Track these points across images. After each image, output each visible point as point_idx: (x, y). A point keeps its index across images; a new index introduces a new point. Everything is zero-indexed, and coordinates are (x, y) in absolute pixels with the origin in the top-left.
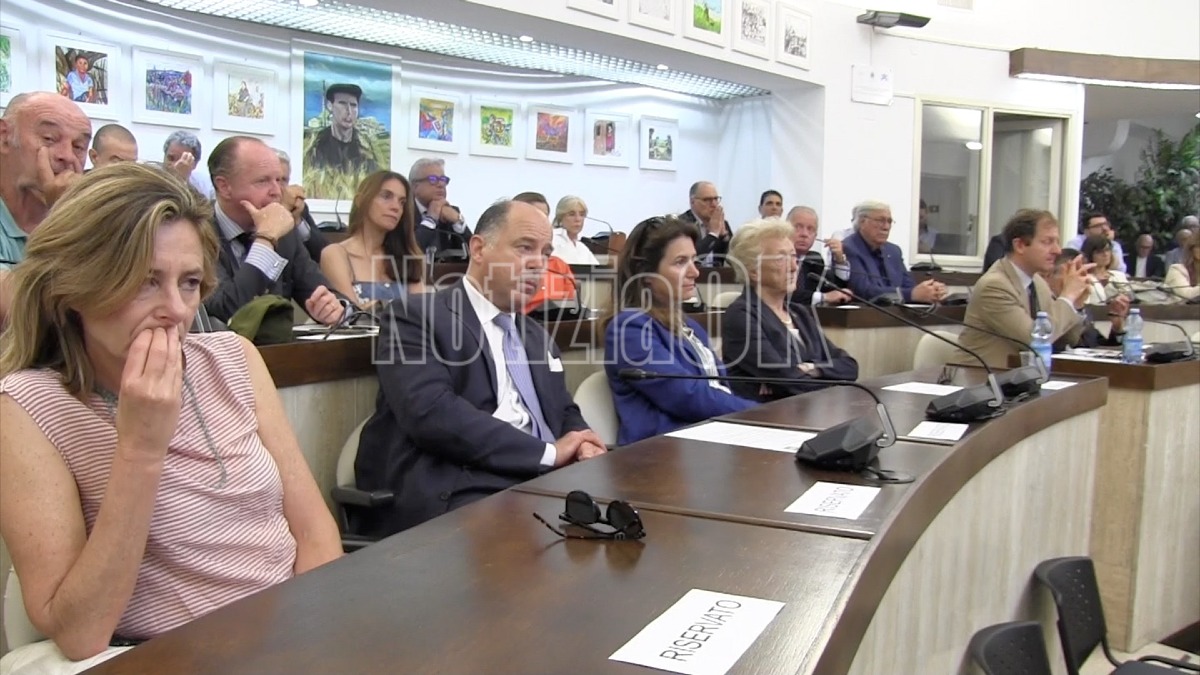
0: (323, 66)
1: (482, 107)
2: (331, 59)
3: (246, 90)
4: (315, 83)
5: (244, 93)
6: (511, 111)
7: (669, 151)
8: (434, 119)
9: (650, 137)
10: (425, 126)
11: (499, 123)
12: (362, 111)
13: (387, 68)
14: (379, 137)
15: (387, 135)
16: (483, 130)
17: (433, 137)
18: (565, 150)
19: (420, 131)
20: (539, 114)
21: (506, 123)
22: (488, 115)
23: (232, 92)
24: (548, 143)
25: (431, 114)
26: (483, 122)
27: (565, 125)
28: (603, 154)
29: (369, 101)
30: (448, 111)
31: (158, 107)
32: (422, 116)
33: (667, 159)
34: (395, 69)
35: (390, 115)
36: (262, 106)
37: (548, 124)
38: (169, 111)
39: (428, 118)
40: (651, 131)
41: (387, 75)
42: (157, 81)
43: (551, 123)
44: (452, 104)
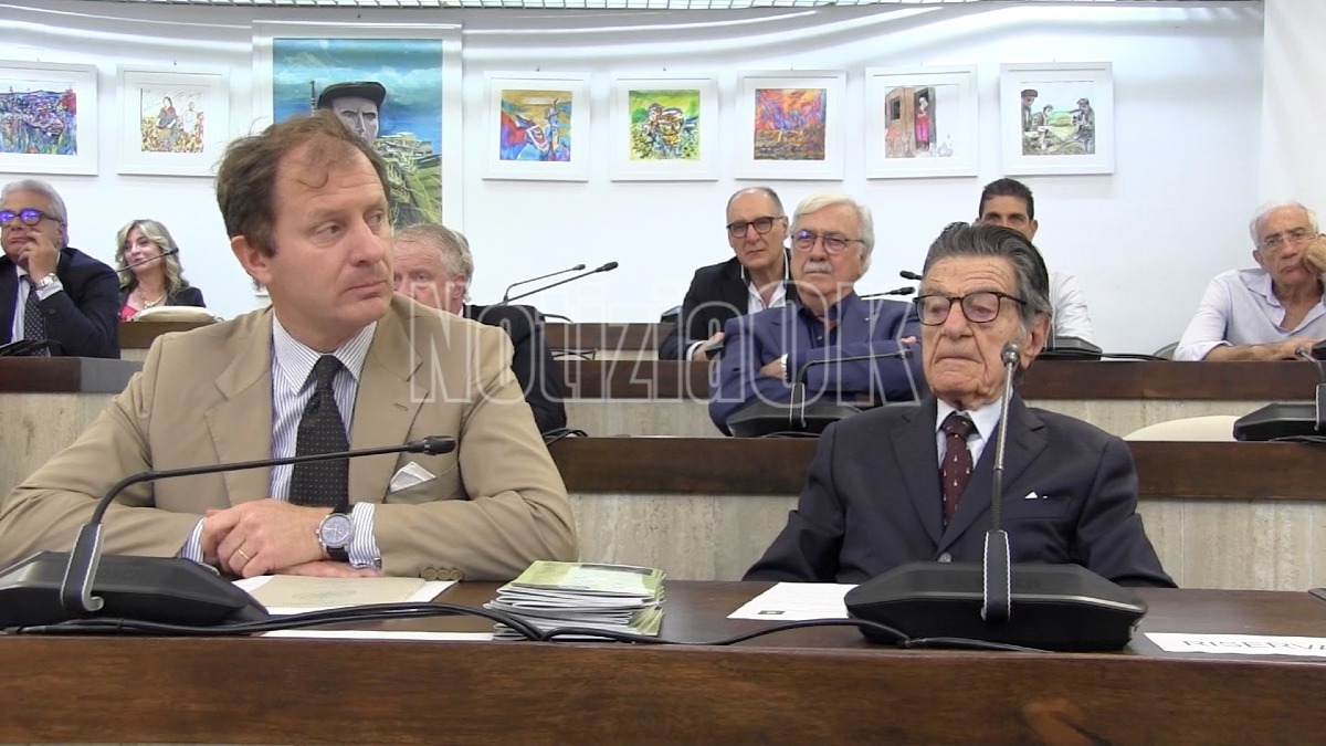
0: (312, 59)
1: (632, 93)
2: (325, 45)
3: (172, 109)
4: (297, 87)
5: (168, 115)
6: (696, 93)
7: (1086, 133)
8: (530, 123)
9: (1026, 108)
10: (514, 137)
11: (669, 117)
12: (387, 124)
13: (433, 46)
14: (421, 164)
15: (436, 161)
16: (634, 134)
17: (529, 156)
18: (821, 157)
19: (503, 147)
20: (758, 91)
21: (686, 116)
22: (646, 105)
23: (147, 115)
24: (779, 145)
25: (522, 116)
26: (635, 121)
27: (819, 106)
28: (909, 154)
29: (400, 107)
30: (561, 107)
31: (22, 148)
32: (505, 120)
33: (1078, 151)
34: (450, 46)
35: (440, 124)
36: (201, 132)
37: (780, 110)
38: (38, 151)
39: (518, 125)
40: (1029, 95)
41: (435, 59)
42: (16, 108)
43: (785, 107)
44: (570, 93)
